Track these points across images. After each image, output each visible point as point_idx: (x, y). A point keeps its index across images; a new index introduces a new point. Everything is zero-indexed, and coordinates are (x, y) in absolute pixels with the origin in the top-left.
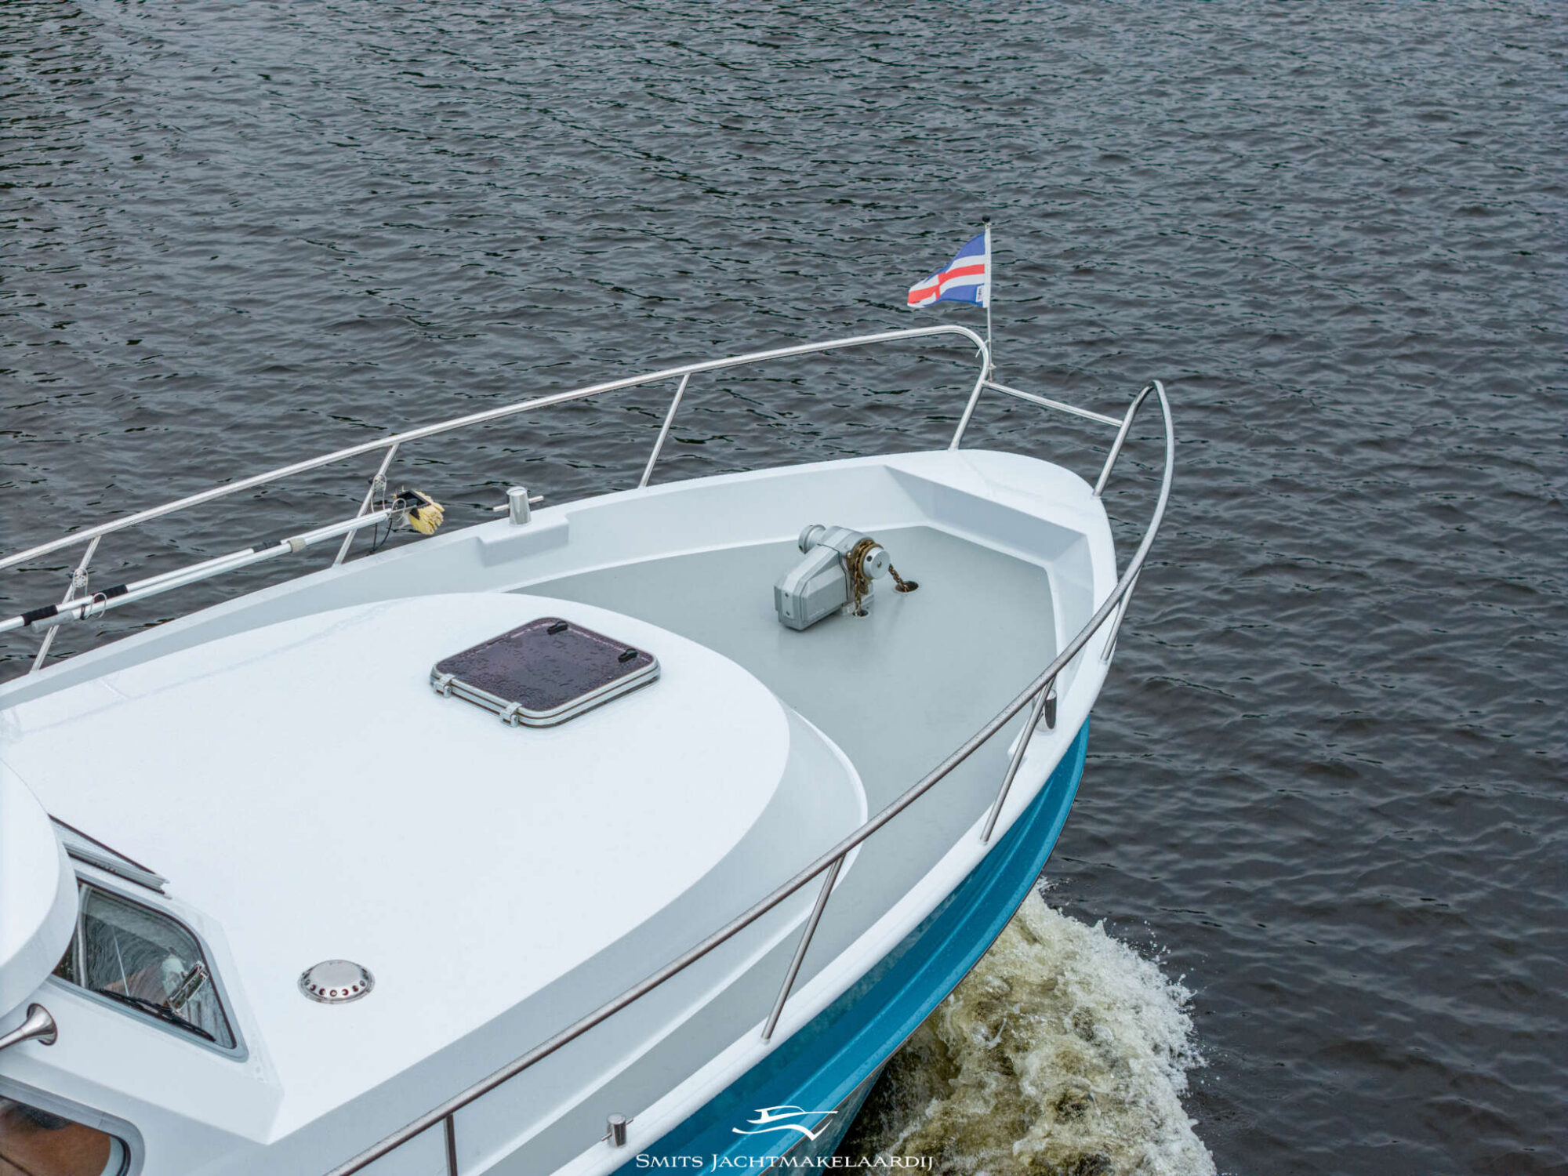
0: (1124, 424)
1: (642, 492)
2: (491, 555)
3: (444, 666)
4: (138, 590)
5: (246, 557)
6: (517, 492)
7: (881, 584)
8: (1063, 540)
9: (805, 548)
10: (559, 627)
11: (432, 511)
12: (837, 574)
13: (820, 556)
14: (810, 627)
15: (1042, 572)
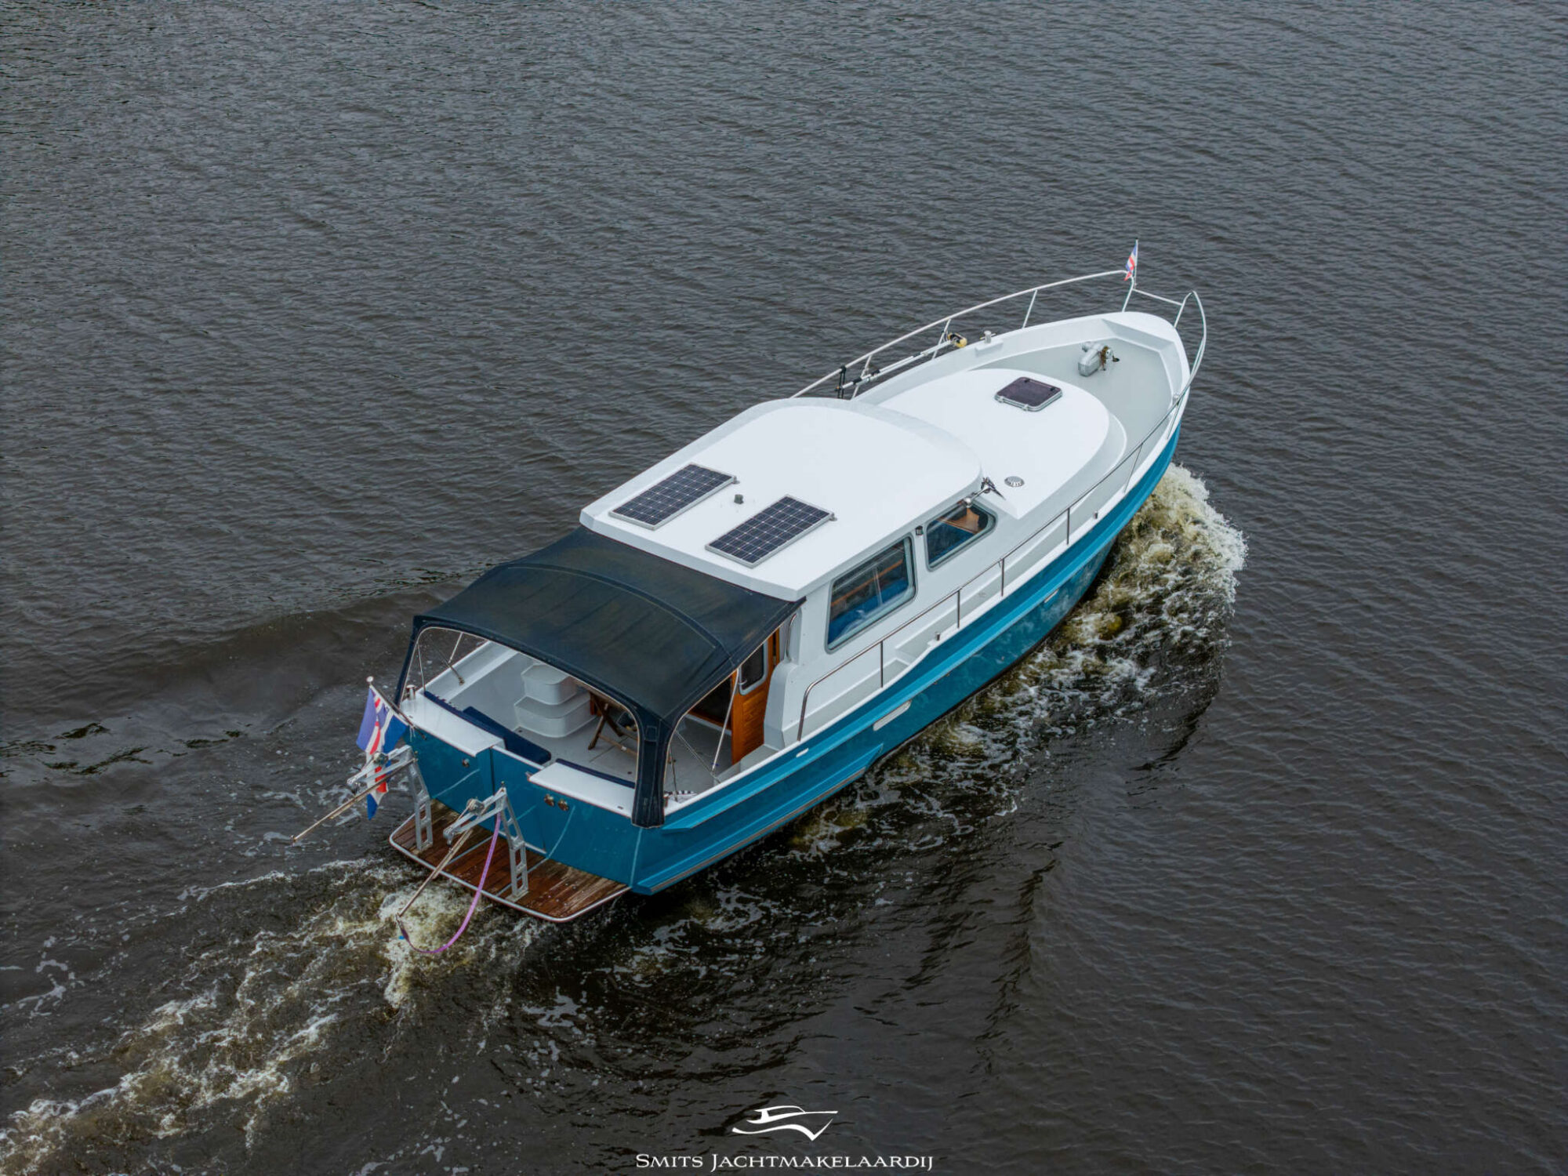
0: (1183, 305)
1: (1023, 330)
2: (978, 353)
3: (1000, 393)
4: (884, 371)
5: (911, 359)
6: (988, 333)
7: (1109, 361)
8: (1165, 344)
9: (1085, 350)
10: (1027, 381)
11: (964, 341)
12: (1097, 358)
13: (1092, 353)
14: (1090, 374)
15: (1157, 354)
